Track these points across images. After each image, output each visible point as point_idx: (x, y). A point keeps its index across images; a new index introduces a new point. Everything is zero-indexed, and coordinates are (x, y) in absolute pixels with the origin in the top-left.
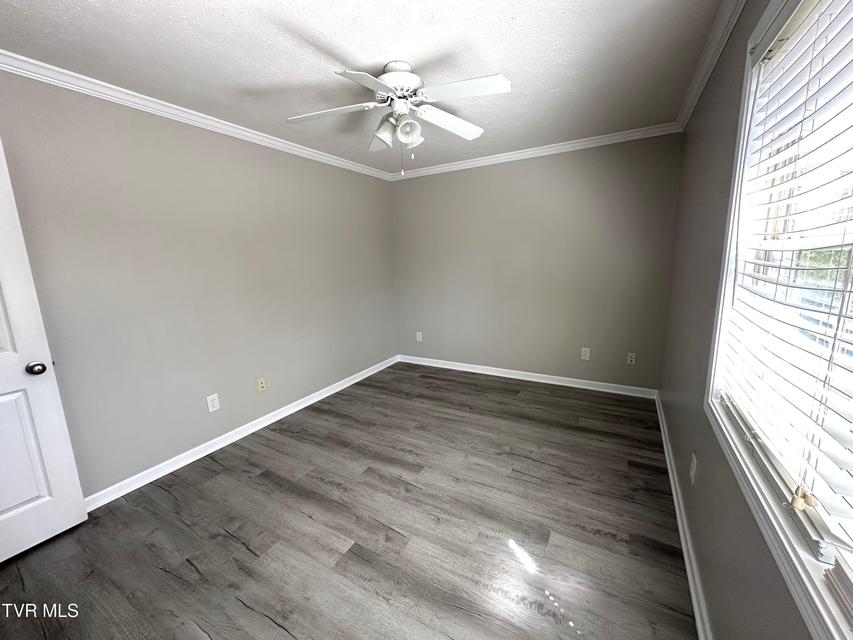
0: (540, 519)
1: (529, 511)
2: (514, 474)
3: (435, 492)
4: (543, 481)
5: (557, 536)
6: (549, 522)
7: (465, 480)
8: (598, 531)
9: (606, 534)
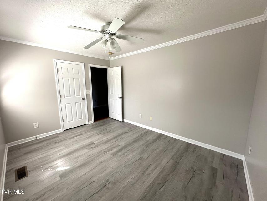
0: (67, 178)
1: (73, 177)
2: (91, 181)
3: (100, 156)
4: (79, 190)
5: (58, 180)
6: (63, 180)
7: (99, 164)
8: (44, 195)
9: (40, 196)
